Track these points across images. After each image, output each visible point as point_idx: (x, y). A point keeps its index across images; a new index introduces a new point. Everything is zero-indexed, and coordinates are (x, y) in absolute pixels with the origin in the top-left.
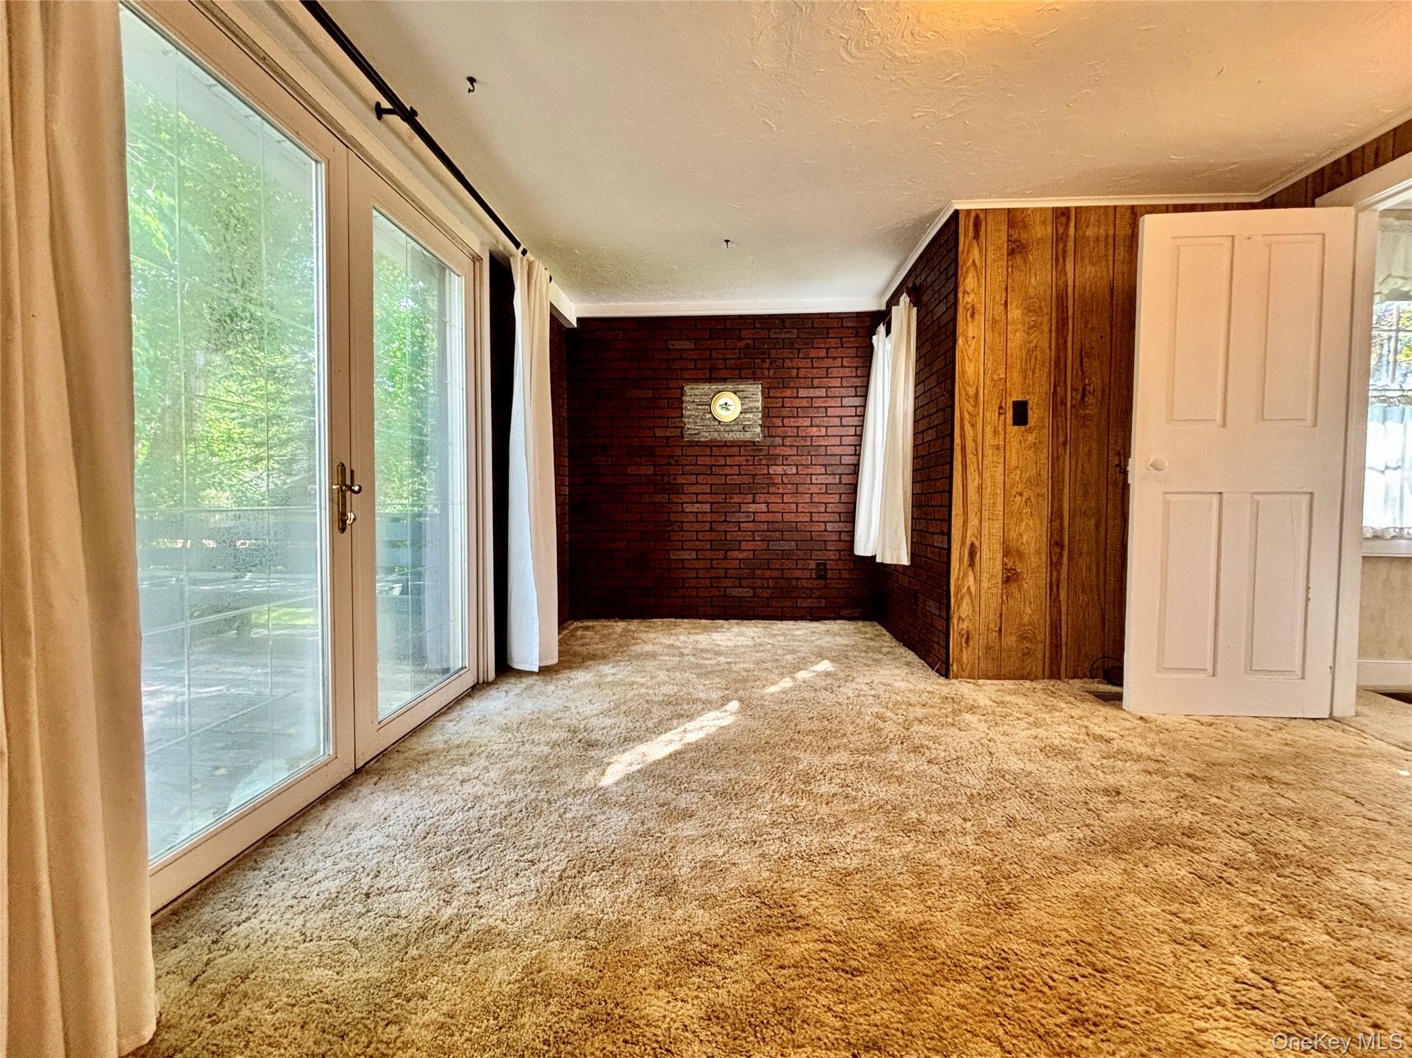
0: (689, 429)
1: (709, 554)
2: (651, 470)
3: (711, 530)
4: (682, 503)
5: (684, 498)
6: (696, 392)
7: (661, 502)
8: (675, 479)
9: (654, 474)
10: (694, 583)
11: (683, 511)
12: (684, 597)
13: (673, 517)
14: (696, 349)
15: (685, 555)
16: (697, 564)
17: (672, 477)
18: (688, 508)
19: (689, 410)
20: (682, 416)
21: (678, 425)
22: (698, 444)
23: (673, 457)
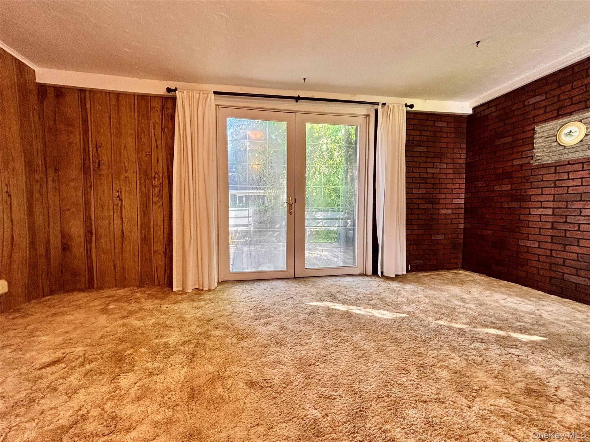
0: (537, 156)
1: (549, 246)
2: (509, 187)
3: (552, 228)
4: (529, 208)
5: (531, 205)
6: (545, 129)
7: (515, 208)
8: (525, 192)
9: (512, 190)
10: (535, 264)
11: (530, 214)
12: (527, 272)
13: (522, 217)
14: (546, 98)
15: (529, 244)
16: (540, 252)
17: (523, 191)
18: (534, 211)
19: (539, 142)
20: (533, 148)
21: (530, 155)
22: (544, 166)
23: (524, 177)
